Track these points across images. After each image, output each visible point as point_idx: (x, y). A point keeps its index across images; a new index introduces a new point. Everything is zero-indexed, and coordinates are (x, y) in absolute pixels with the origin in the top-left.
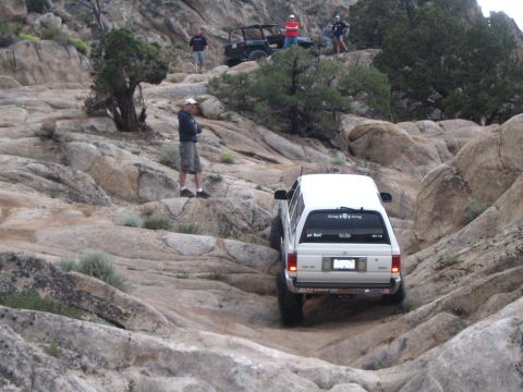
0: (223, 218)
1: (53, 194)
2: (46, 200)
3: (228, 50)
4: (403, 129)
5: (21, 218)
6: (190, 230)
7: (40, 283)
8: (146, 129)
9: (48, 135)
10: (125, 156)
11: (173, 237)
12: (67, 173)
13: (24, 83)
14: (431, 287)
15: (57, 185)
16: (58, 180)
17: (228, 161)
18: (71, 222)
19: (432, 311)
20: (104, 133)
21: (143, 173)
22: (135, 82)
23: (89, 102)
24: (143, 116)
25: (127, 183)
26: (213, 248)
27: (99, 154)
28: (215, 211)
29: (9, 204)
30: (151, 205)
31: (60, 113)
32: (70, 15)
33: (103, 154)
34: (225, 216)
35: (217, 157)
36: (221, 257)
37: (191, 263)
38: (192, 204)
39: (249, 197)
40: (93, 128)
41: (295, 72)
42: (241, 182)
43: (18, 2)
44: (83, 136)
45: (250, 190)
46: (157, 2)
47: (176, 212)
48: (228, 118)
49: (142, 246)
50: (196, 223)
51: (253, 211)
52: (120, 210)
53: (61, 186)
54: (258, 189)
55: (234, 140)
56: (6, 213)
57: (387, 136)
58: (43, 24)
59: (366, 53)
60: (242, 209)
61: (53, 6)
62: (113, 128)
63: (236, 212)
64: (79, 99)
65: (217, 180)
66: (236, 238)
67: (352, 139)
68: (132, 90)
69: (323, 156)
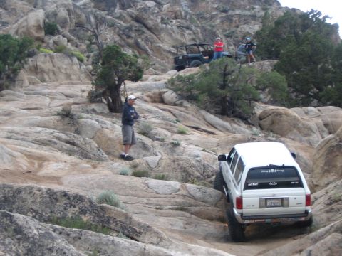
0: (184, 170)
1: (71, 153)
2: (66, 157)
3: (176, 60)
4: (294, 112)
5: (51, 168)
6: (162, 178)
7: (83, 211)
9: (66, 115)
10: (116, 129)
11: (153, 182)
12: (79, 140)
13: (43, 81)
14: (325, 216)
15: (73, 147)
16: (73, 144)
17: (182, 133)
18: (84, 172)
19: (328, 232)
20: (101, 114)
22: (121, 80)
23: (91, 93)
25: (118, 146)
26: (179, 190)
27: (100, 127)
28: (179, 165)
29: (42, 159)
30: (137, 161)
31: (71, 100)
32: (72, 37)
33: (102, 127)
34: (185, 169)
35: (175, 130)
36: (184, 196)
37: (165, 199)
38: (164, 161)
39: (197, 157)
40: (94, 110)
41: (225, 75)
42: (192, 147)
43: (38, 28)
44: (88, 115)
45: (198, 151)
46: (130, 28)
47: (153, 165)
48: (181, 105)
49: (132, 187)
50: (167, 173)
51: (204, 166)
52: (116, 164)
53: (75, 148)
54: (204, 150)
55: (185, 119)
56: (41, 166)
57: (284, 117)
58: (55, 43)
59: (267, 63)
60: (197, 164)
61: (61, 30)
62: (107, 111)
63: (192, 166)
64: (83, 91)
65: (176, 145)
66: (193, 183)
67: (261, 119)
68: (119, 85)
69: (243, 129)
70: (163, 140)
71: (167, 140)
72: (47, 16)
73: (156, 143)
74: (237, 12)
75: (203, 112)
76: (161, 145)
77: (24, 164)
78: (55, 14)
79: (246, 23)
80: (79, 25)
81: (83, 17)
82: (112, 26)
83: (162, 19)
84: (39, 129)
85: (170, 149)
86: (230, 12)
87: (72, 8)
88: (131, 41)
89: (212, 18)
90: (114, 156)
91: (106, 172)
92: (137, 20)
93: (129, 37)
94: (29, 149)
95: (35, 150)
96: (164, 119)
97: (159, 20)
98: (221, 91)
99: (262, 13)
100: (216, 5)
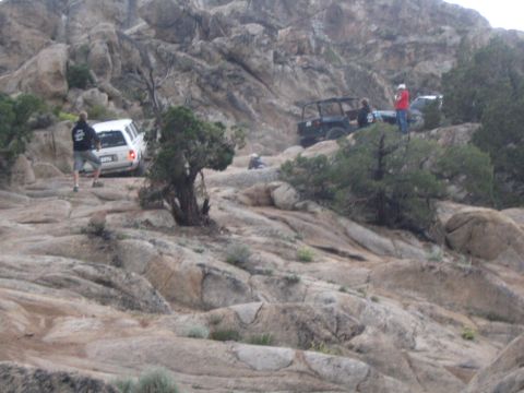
0: (302, 327)
1: (104, 300)
2: (96, 308)
3: (302, 129)
4: (509, 217)
5: (67, 328)
6: (263, 342)
8: (209, 223)
9: (98, 232)
10: (187, 255)
11: (245, 349)
12: (119, 276)
13: (66, 170)
15: (109, 291)
16: (108, 284)
17: (305, 259)
18: (125, 333)
20: (162, 229)
21: (207, 274)
22: (196, 168)
23: (142, 193)
24: (206, 208)
25: (189, 286)
26: (291, 363)
27: (157, 253)
28: (292, 318)
29: (52, 313)
30: (219, 312)
31: (109, 206)
32: (116, 91)
33: (161, 254)
34: (304, 324)
35: (293, 254)
36: (301, 373)
37: (267, 379)
38: (267, 311)
39: (330, 301)
40: (148, 223)
41: (381, 154)
42: (322, 284)
43: (57, 76)
44: (137, 232)
45: (332, 292)
46: (219, 73)
47: (247, 320)
48: (304, 209)
49: (209, 360)
50: (272, 333)
51: (337, 318)
52: (183, 318)
53: (112, 291)
54: (342, 290)
55: (312, 234)
56: (50, 325)
57: (490, 226)
58: (86, 102)
59: (462, 129)
60: (325, 316)
61: (97, 80)
62: (171, 222)
63: (316, 319)
64: (131, 189)
65: (293, 281)
66: (318, 349)
67: (449, 229)
68: (193, 177)
69: (416, 250)
70: (269, 273)
71: (276, 272)
72: (72, 55)
73: (257, 279)
74: (413, 38)
75: (343, 221)
76: (266, 282)
77: (20, 322)
78: (86, 51)
79: (429, 56)
80: (129, 69)
81: (136, 55)
82: (188, 69)
83: (276, 56)
84: (49, 259)
85: (282, 288)
86: (400, 39)
87: (116, 39)
88: (220, 96)
89: (368, 50)
90: (183, 304)
91: (164, 332)
92: (232, 57)
93: (217, 88)
94: (29, 295)
95: (40, 295)
96: (273, 235)
97: (270, 57)
98: (375, 184)
99: (457, 39)
100: (374, 28)
